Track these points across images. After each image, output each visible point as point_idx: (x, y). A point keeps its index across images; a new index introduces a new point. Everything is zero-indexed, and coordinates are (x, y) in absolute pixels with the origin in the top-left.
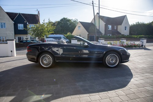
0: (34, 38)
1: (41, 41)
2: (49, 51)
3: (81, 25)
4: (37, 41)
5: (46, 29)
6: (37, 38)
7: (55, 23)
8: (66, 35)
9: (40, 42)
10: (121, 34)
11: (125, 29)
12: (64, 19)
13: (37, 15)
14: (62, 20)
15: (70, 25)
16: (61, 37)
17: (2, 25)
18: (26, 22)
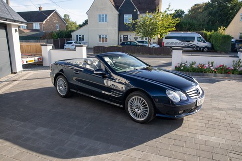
16: (194, 37)
17: (103, 18)
18: (137, 11)
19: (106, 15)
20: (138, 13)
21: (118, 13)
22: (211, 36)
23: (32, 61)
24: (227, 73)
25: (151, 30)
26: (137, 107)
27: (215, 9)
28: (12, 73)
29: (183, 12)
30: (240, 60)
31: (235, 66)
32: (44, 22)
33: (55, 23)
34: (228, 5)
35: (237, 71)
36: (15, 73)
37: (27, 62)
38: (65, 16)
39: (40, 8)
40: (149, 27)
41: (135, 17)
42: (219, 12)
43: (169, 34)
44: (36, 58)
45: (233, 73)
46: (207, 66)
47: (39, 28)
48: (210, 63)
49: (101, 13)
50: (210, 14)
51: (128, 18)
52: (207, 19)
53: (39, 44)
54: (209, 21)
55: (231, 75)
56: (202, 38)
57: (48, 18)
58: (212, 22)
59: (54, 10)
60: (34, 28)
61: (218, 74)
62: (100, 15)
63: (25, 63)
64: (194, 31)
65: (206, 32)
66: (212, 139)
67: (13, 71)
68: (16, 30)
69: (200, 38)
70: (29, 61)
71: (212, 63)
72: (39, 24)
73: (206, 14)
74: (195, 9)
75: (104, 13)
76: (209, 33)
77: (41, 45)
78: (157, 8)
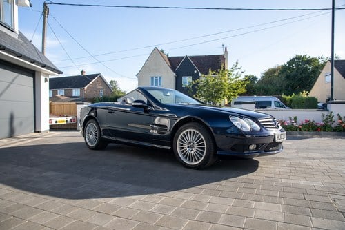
12: (299, 58)
13: (222, 57)
14: (292, 62)
16: (271, 102)
17: (156, 81)
18: (198, 72)
19: (160, 78)
20: (200, 74)
21: (175, 74)
22: (291, 101)
23: (64, 121)
24: (316, 130)
25: (216, 92)
26: (190, 145)
27: (293, 73)
28: (35, 132)
29: (255, 78)
30: (331, 112)
31: (326, 121)
32: (86, 88)
33: (99, 89)
34: (309, 67)
35: (329, 127)
36: (38, 132)
37: (56, 122)
38: (112, 82)
39: (82, 72)
40: (213, 89)
41: (196, 77)
42: (299, 75)
43: (238, 98)
44: (69, 119)
45: (324, 131)
46: (289, 121)
47: (79, 95)
48: (293, 118)
49: (154, 75)
50: (288, 77)
51: (187, 80)
52: (285, 83)
53: (74, 103)
54: (288, 86)
55: (322, 132)
56: (281, 103)
57: (91, 83)
58: (292, 87)
59: (98, 74)
60: (74, 95)
61: (304, 132)
62: (152, 78)
63: (54, 123)
64: (270, 95)
65: (285, 97)
66: (303, 182)
67: (37, 130)
68: (46, 79)
69: (279, 102)
70: (59, 122)
71: (295, 118)
72: (79, 90)
73: (283, 78)
74: (270, 73)
75: (158, 75)
76: (289, 97)
77: (77, 104)
78: (223, 65)
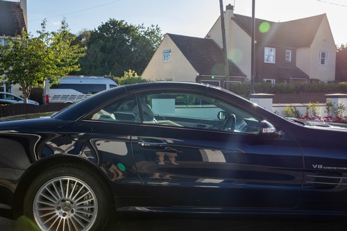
0: (4, 86)
1: (31, 98)
2: (83, 155)
3: (172, 46)
4: (16, 99)
5: (51, 56)
6: (18, 86)
7: (80, 37)
8: (120, 79)
9: (28, 101)
10: (307, 77)
11: (323, 62)
12: (114, 23)
13: (18, 6)
14: (104, 28)
15: (133, 44)
16: (105, 85)
